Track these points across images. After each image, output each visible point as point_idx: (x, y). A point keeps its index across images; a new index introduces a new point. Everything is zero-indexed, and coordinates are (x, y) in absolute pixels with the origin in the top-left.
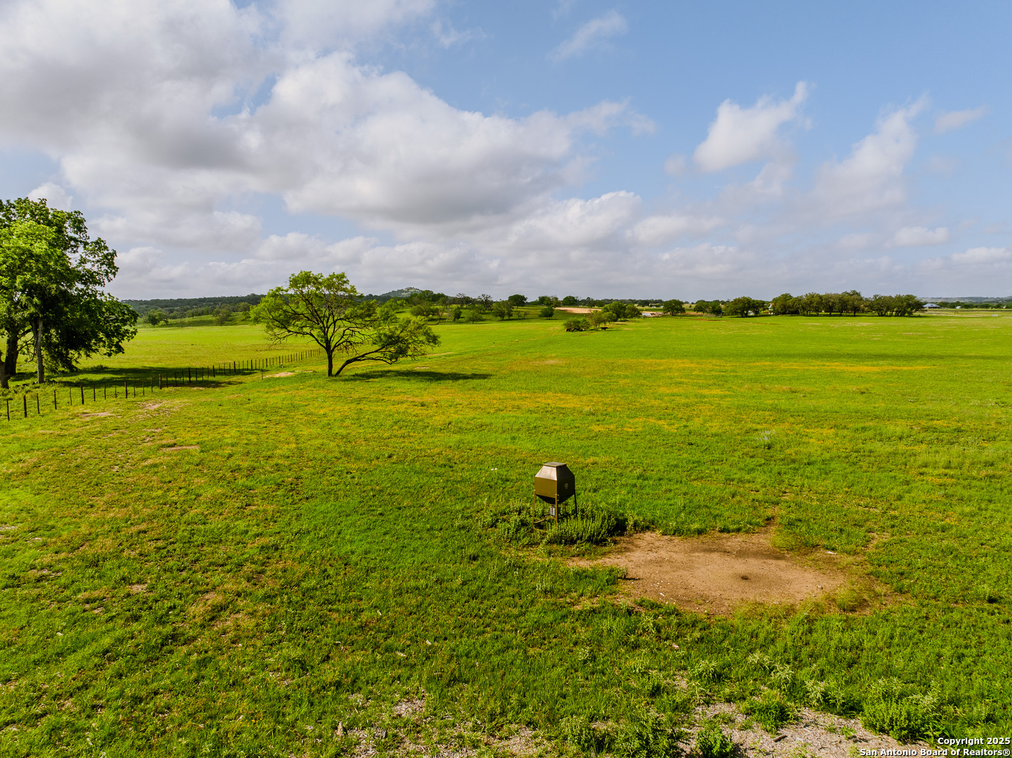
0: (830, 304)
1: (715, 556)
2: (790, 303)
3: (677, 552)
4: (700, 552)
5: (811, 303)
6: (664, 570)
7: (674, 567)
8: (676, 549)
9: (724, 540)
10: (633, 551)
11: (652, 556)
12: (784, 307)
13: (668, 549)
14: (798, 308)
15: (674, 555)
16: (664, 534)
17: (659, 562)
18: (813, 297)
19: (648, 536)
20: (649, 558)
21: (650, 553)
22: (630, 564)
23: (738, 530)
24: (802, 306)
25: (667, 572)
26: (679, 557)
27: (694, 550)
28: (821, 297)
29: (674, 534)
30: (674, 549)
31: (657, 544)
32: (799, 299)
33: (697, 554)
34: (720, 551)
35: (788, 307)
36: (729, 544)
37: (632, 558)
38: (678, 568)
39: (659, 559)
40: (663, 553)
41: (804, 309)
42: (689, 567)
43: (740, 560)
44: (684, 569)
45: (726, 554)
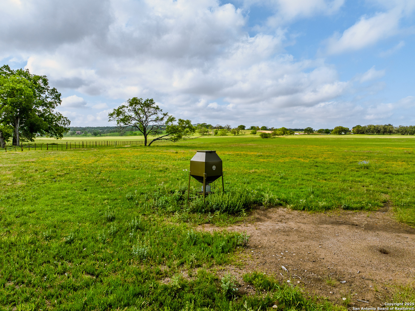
0: (379, 129)
1: (343, 228)
2: (360, 129)
3: (305, 223)
4: (328, 224)
5: (370, 129)
6: (291, 239)
7: (301, 236)
8: (305, 221)
9: (349, 216)
10: (264, 221)
11: (281, 225)
12: (358, 131)
13: (297, 220)
14: (364, 131)
15: (303, 226)
16: (295, 209)
17: (287, 232)
18: (371, 126)
19: (280, 210)
20: (277, 227)
21: (280, 224)
22: (257, 232)
23: (362, 208)
24: (366, 130)
25: (294, 242)
26: (307, 228)
27: (323, 222)
28: (375, 126)
29: (304, 209)
30: (303, 221)
31: (287, 216)
32: (365, 127)
33: (325, 226)
34: (348, 224)
35: (360, 131)
36: (355, 218)
37: (261, 227)
38: (306, 238)
39: (287, 229)
40: (292, 224)
41: (367, 131)
42: (318, 237)
43: (370, 232)
44: (312, 239)
45: (354, 227)
